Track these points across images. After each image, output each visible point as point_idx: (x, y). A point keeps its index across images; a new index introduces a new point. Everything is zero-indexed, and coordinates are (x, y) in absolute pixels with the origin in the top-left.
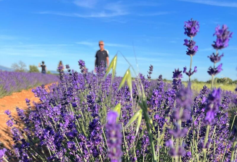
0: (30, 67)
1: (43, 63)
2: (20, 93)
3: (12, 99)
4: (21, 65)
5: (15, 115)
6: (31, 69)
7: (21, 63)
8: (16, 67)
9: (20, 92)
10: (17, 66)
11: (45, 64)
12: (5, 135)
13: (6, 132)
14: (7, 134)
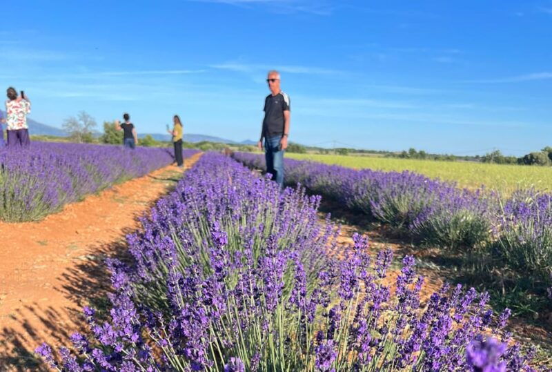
0: (106, 125)
1: (126, 117)
2: (81, 204)
3: (62, 221)
4: (85, 122)
5: (68, 269)
6: (108, 132)
7: (84, 117)
8: (73, 127)
9: (80, 201)
10: (75, 124)
11: (131, 121)
12: (46, 332)
13: (47, 324)
14: (50, 331)
